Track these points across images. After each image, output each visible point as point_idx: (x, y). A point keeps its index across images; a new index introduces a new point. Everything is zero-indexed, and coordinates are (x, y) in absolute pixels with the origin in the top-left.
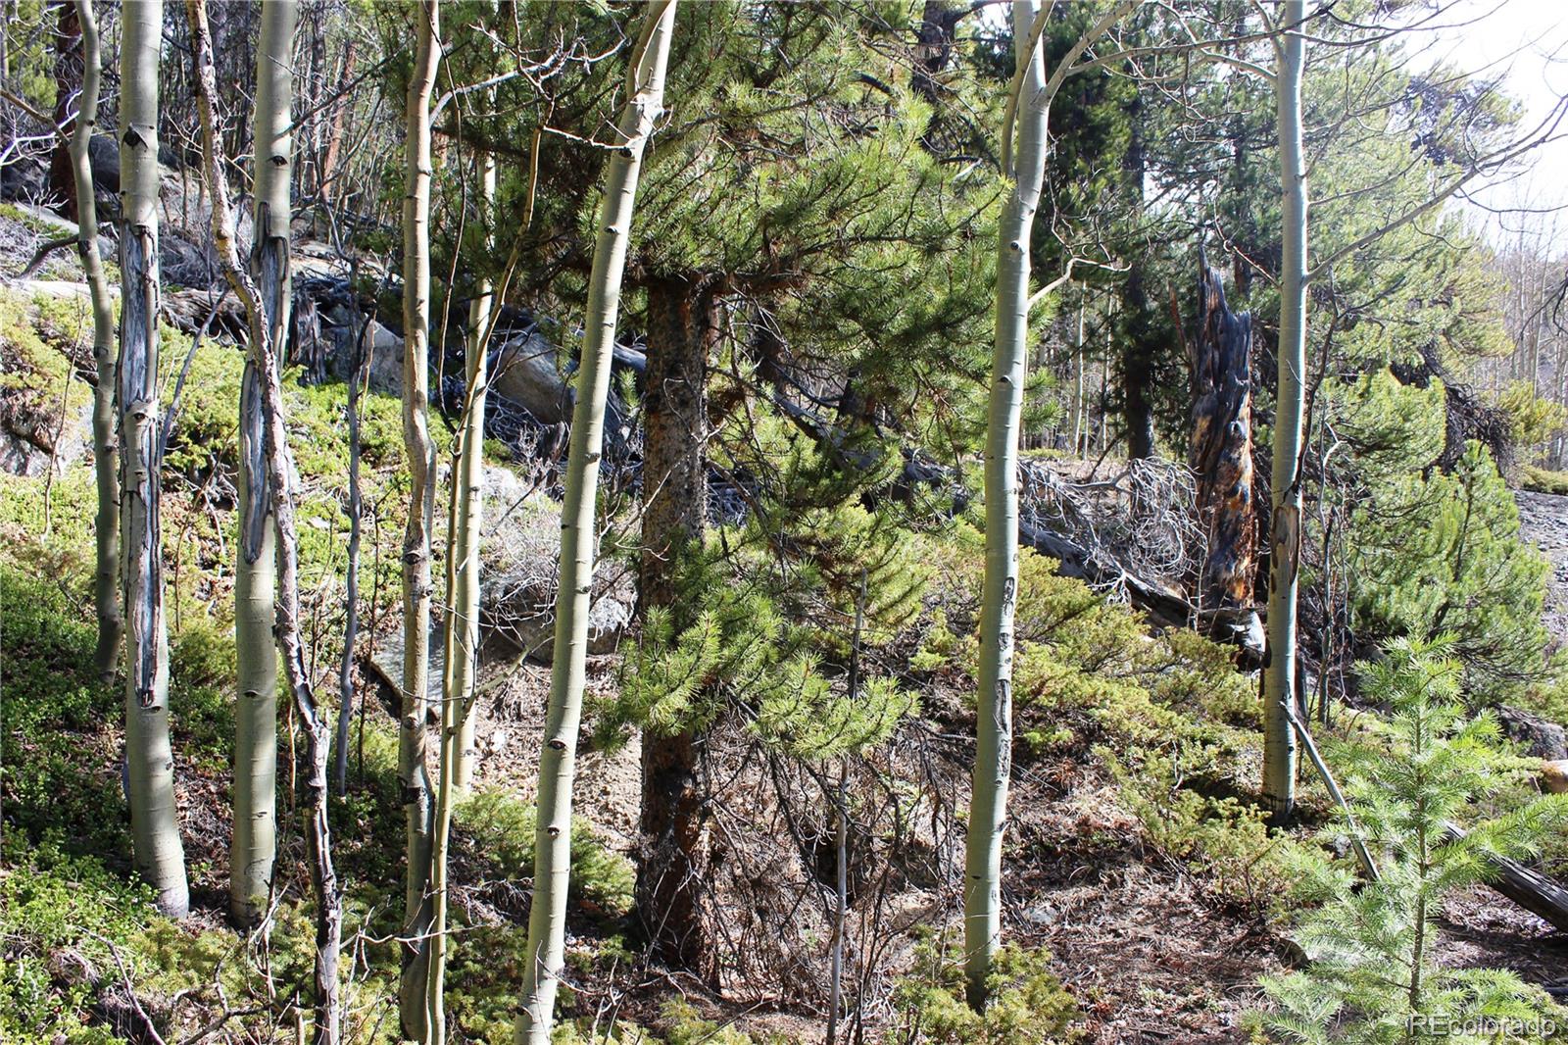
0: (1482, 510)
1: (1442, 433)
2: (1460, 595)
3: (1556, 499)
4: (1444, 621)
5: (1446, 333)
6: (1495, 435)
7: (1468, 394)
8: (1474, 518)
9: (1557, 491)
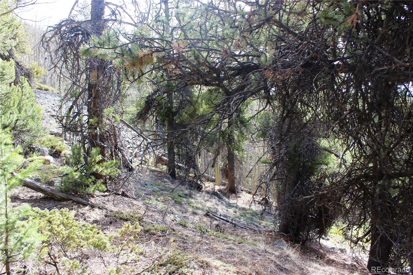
0: (25, 95)
1: (14, 74)
2: (21, 117)
3: (45, 92)
4: (17, 124)
5: (15, 47)
6: (28, 75)
7: (22, 64)
8: (23, 97)
9: (45, 90)
